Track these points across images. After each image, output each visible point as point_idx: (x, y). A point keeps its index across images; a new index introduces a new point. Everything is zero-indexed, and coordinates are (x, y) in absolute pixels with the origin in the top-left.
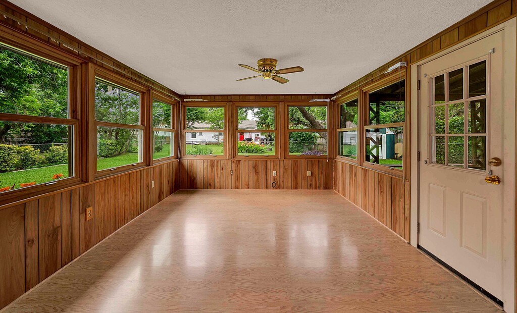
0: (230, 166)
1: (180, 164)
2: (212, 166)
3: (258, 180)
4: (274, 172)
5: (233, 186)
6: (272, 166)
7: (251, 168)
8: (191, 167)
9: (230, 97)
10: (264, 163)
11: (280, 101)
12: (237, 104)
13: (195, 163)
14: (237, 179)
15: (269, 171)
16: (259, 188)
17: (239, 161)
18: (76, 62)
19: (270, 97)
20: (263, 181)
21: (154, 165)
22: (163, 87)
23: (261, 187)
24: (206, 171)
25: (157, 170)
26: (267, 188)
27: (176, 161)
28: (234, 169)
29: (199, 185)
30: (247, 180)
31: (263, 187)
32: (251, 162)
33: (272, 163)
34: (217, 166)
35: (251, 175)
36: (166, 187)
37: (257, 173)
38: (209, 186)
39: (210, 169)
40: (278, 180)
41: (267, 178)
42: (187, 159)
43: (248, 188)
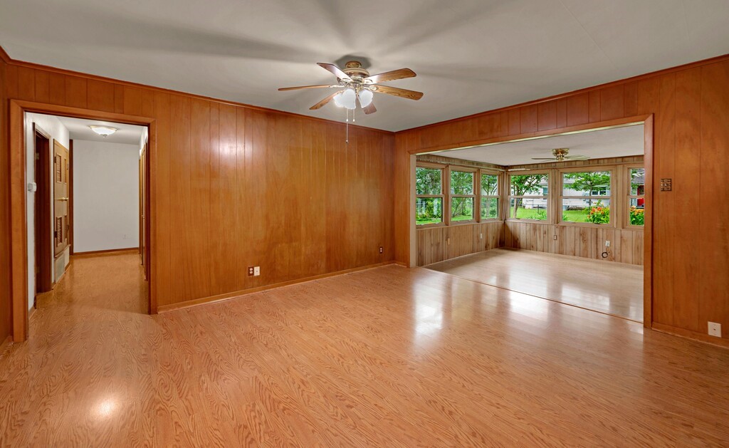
0: (553, 231)
1: (505, 224)
2: (535, 229)
3: (586, 249)
4: (607, 243)
5: (557, 251)
6: (605, 236)
7: (578, 234)
8: (515, 228)
9: (554, 165)
10: (594, 231)
11: (616, 165)
12: (561, 171)
13: (518, 225)
14: (561, 244)
15: (601, 240)
16: (587, 257)
17: (564, 227)
18: (444, 167)
19: (602, 161)
20: (593, 250)
21: (483, 222)
22: (489, 165)
23: (589, 256)
24: (528, 234)
25: (484, 227)
26: (597, 258)
27: (501, 223)
28: (557, 234)
29: (522, 245)
30: (573, 246)
31: (593, 256)
32: (578, 230)
33: (605, 233)
34: (540, 230)
35: (578, 242)
36: (491, 242)
37: (584, 241)
38: (531, 248)
39: (532, 232)
40: (613, 252)
41: (598, 247)
42: (511, 221)
43: (574, 255)
